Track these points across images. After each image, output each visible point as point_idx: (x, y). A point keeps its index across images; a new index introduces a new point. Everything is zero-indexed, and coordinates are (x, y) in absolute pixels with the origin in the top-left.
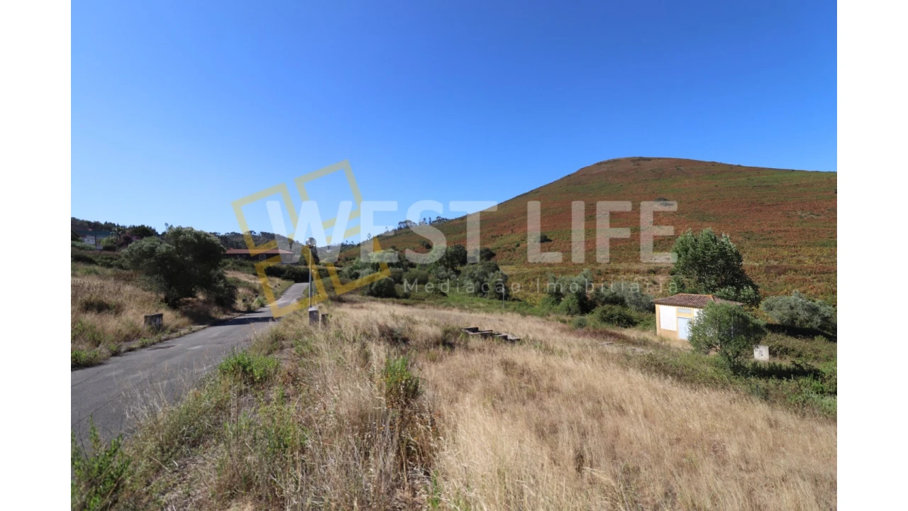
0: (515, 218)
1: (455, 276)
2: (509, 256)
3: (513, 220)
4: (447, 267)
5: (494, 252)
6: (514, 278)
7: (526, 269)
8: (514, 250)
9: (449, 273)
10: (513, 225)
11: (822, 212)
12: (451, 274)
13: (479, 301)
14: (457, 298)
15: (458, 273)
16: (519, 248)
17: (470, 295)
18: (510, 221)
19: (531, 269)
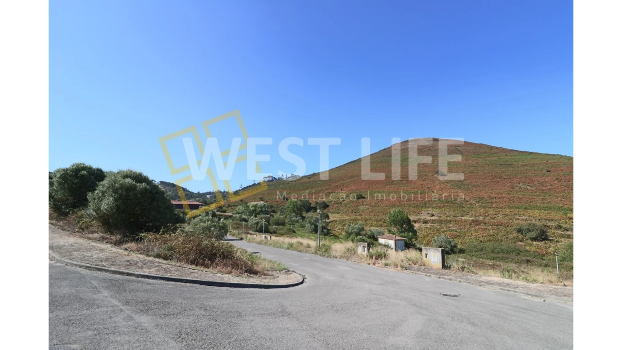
0: (344, 180)
1: (301, 220)
2: (338, 207)
3: (343, 182)
4: (297, 214)
5: (328, 204)
6: (337, 223)
7: (346, 217)
8: (341, 203)
9: (298, 218)
10: (343, 185)
11: (535, 185)
12: (299, 219)
13: (313, 236)
14: (301, 234)
15: (303, 218)
16: (344, 202)
17: (309, 232)
18: (341, 182)
19: (349, 217)
